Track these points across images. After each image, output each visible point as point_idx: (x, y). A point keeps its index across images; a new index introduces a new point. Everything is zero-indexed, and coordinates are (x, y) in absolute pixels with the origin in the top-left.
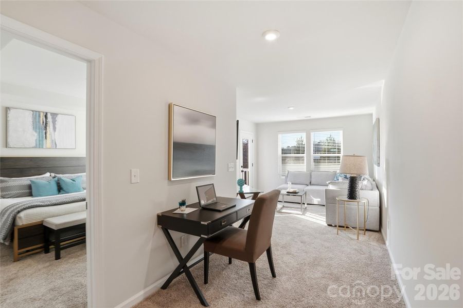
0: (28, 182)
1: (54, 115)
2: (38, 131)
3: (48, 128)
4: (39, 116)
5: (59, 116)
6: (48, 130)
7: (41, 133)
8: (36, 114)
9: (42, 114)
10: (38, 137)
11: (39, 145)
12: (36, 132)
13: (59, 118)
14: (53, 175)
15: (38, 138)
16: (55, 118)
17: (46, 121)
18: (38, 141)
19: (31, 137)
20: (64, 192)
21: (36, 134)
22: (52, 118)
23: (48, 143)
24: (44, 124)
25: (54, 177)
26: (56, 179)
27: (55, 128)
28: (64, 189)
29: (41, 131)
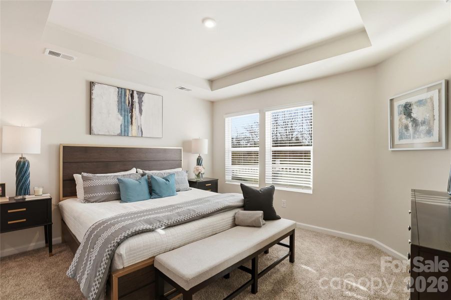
0: (115, 181)
1: (141, 94)
2: (123, 113)
3: (134, 110)
4: (125, 95)
5: (145, 95)
6: (134, 114)
7: (126, 117)
8: (122, 91)
9: (128, 92)
10: (123, 121)
11: (124, 132)
12: (121, 115)
13: (145, 98)
14: (140, 171)
15: (123, 123)
16: (142, 98)
17: (132, 102)
18: (123, 127)
19: (116, 120)
20: (157, 196)
21: (122, 118)
22: (138, 97)
23: (134, 130)
24: (130, 105)
25: (143, 175)
26: (146, 177)
27: (141, 111)
28: (157, 191)
29: (126, 114)
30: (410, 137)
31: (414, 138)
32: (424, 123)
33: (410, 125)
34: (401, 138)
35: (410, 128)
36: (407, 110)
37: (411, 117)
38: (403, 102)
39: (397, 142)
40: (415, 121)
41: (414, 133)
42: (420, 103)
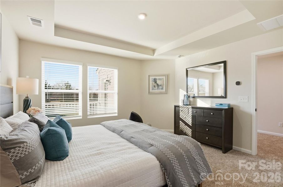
30: (156, 89)
31: (157, 90)
32: (160, 86)
33: (156, 85)
34: (153, 89)
35: (156, 87)
36: (155, 81)
37: (156, 83)
38: (154, 78)
39: (151, 91)
40: (157, 84)
41: (158, 88)
42: (160, 79)
